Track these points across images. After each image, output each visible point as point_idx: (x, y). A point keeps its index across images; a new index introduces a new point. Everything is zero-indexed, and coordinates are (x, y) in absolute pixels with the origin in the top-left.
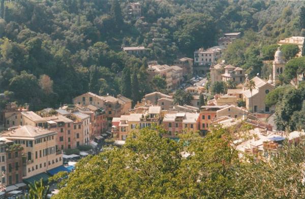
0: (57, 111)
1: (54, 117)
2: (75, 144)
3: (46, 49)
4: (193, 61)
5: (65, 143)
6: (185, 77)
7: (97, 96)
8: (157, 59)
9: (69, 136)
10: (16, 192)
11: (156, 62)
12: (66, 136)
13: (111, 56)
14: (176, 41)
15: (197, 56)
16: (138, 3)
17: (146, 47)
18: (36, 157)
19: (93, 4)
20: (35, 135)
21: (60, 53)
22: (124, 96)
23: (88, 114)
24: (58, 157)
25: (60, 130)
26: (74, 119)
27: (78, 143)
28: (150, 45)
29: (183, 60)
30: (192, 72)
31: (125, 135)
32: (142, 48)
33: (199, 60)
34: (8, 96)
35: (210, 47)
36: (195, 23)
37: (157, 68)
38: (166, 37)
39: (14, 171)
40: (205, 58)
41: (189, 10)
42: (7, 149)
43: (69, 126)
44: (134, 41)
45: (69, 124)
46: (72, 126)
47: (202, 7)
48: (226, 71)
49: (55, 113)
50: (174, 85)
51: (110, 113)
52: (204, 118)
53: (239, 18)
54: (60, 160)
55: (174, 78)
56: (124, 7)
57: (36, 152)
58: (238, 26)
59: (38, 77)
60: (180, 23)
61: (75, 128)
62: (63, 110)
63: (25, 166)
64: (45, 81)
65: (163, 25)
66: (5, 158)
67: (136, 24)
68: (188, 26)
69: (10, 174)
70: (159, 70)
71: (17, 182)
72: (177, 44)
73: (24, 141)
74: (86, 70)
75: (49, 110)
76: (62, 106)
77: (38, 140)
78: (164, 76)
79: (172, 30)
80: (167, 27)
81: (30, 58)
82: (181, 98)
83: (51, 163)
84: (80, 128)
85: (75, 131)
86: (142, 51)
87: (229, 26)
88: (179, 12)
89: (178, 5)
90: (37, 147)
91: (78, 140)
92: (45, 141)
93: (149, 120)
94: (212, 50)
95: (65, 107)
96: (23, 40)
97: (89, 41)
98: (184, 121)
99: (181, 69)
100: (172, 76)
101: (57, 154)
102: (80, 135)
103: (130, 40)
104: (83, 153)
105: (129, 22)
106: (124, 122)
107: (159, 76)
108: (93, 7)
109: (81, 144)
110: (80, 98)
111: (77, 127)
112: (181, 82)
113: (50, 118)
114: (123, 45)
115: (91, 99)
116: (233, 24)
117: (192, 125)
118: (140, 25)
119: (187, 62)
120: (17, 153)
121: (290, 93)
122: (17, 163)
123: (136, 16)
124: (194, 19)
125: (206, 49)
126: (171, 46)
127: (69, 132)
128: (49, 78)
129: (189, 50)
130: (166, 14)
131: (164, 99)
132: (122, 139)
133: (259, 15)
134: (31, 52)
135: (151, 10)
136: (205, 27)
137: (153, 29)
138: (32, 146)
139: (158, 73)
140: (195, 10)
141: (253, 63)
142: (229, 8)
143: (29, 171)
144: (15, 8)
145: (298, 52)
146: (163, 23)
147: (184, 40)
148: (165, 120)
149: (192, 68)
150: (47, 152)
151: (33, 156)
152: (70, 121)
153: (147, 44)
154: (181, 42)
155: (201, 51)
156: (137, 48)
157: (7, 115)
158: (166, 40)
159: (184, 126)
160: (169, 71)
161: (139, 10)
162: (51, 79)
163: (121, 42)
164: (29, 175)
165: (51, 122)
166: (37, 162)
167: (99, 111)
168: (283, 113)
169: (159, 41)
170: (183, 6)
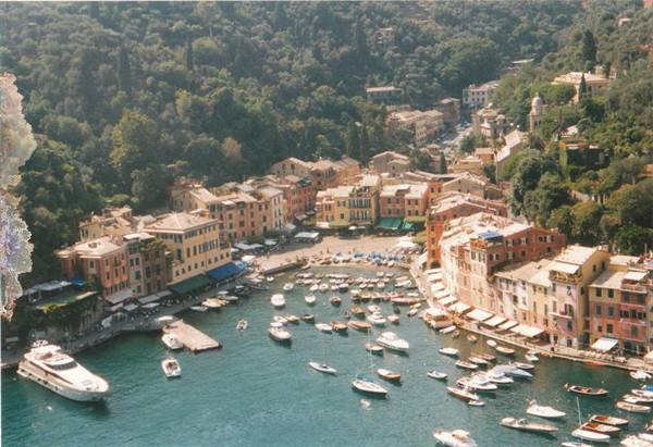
0: (240, 186)
1: (234, 195)
2: (262, 229)
3: (239, 103)
4: (461, 102)
5: (247, 229)
6: (448, 125)
7: (301, 162)
8: (410, 103)
9: (252, 219)
10: (152, 305)
11: (408, 106)
12: (248, 220)
13: (341, 103)
14: (438, 76)
15: (467, 95)
16: (390, 29)
17: (397, 87)
18: (189, 255)
19: (330, 32)
20: (187, 226)
21: (258, 107)
22: (351, 157)
23: (280, 188)
24: (224, 252)
25: (239, 213)
26: (259, 197)
27: (265, 228)
28: (402, 83)
29: (446, 101)
30: (459, 117)
31: (330, 215)
32: (392, 88)
33: (470, 100)
34: (181, 167)
35: (485, 82)
36: (466, 51)
37: (403, 117)
38: (425, 72)
39: (154, 275)
40: (476, 97)
41: (464, 33)
42: (143, 249)
43: (252, 207)
44: (381, 79)
45: (251, 204)
46: (256, 207)
47: (483, 27)
48: (486, 121)
49: (236, 190)
50: (429, 136)
51: (319, 183)
52: (432, 191)
53: (532, 40)
54: (228, 255)
55: (428, 127)
56: (372, 35)
57: (188, 250)
58: (532, 51)
59: (221, 142)
60: (447, 52)
61: (260, 209)
62: (246, 186)
63: (171, 268)
64: (231, 146)
65: (423, 56)
66: (140, 260)
67: (385, 57)
68: (456, 55)
69: (149, 281)
70: (404, 119)
71: (160, 290)
72: (440, 81)
73: (171, 235)
74: (301, 124)
75: (231, 185)
76: (246, 180)
77: (191, 233)
78: (413, 126)
79: (434, 62)
80: (427, 58)
81: (214, 115)
82: (417, 161)
83: (213, 260)
84: (266, 208)
85: (260, 213)
86: (390, 92)
87: (519, 50)
88: (451, 35)
89: (450, 27)
90: (188, 243)
91: (264, 224)
92: (201, 233)
93: (360, 196)
94: (486, 87)
95: (250, 181)
96: (207, 91)
97: (313, 84)
98: (407, 196)
99: (441, 114)
100: (425, 125)
101: (222, 249)
102: (268, 219)
103: (376, 77)
104: (270, 242)
105: (377, 54)
106: (330, 198)
107: (403, 128)
108: (330, 36)
109: (269, 228)
110: (278, 166)
111: (263, 207)
112: (441, 131)
113: (227, 197)
114: (367, 85)
115: (293, 166)
116: (524, 48)
117: (416, 202)
118: (392, 59)
119: (452, 103)
120: (157, 252)
121: (525, 164)
122: (158, 266)
123: (387, 46)
124: (466, 46)
125: (478, 84)
126: (431, 84)
127: (252, 215)
128: (236, 142)
129: (456, 87)
130: (429, 40)
131: (395, 161)
132: (327, 220)
133: (559, 34)
134: (216, 107)
135: (407, 37)
136: (478, 56)
137: (409, 62)
138: (181, 242)
139: (403, 123)
140: (472, 32)
141: (519, 110)
142: (520, 27)
143: (178, 274)
144: (215, 47)
145: (573, 95)
146: (422, 53)
147: (449, 73)
148: (383, 194)
149: (458, 111)
150: (205, 247)
151: (184, 255)
152: (253, 199)
153: (399, 81)
154: (445, 76)
155: (472, 89)
156: (384, 89)
157: (174, 193)
158: (425, 76)
159: (406, 202)
160: (421, 119)
161: (391, 37)
162: (239, 143)
163: (364, 81)
164: (176, 280)
165: (228, 203)
166: (190, 261)
167: (301, 182)
168: (516, 192)
169: (413, 78)
170: (457, 28)
